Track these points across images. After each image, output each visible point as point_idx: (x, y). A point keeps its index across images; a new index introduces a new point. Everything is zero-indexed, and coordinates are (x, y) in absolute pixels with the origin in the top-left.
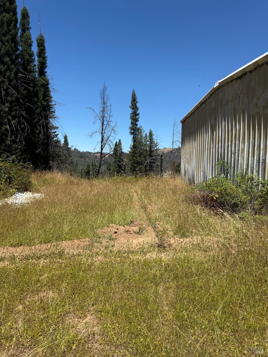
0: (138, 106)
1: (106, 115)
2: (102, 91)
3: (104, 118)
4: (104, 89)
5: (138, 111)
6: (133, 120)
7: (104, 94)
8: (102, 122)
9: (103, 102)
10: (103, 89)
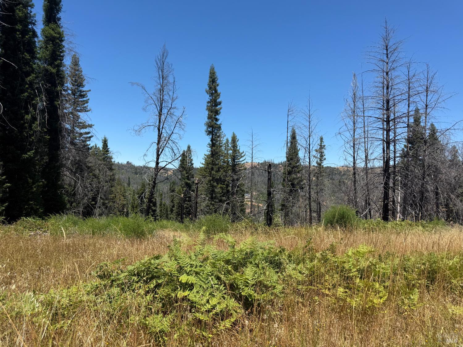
0: (219, 91)
1: (166, 97)
2: (159, 58)
3: (163, 103)
4: (164, 55)
5: (219, 98)
6: (212, 112)
7: (163, 63)
8: (159, 109)
9: (161, 76)
10: (161, 54)
